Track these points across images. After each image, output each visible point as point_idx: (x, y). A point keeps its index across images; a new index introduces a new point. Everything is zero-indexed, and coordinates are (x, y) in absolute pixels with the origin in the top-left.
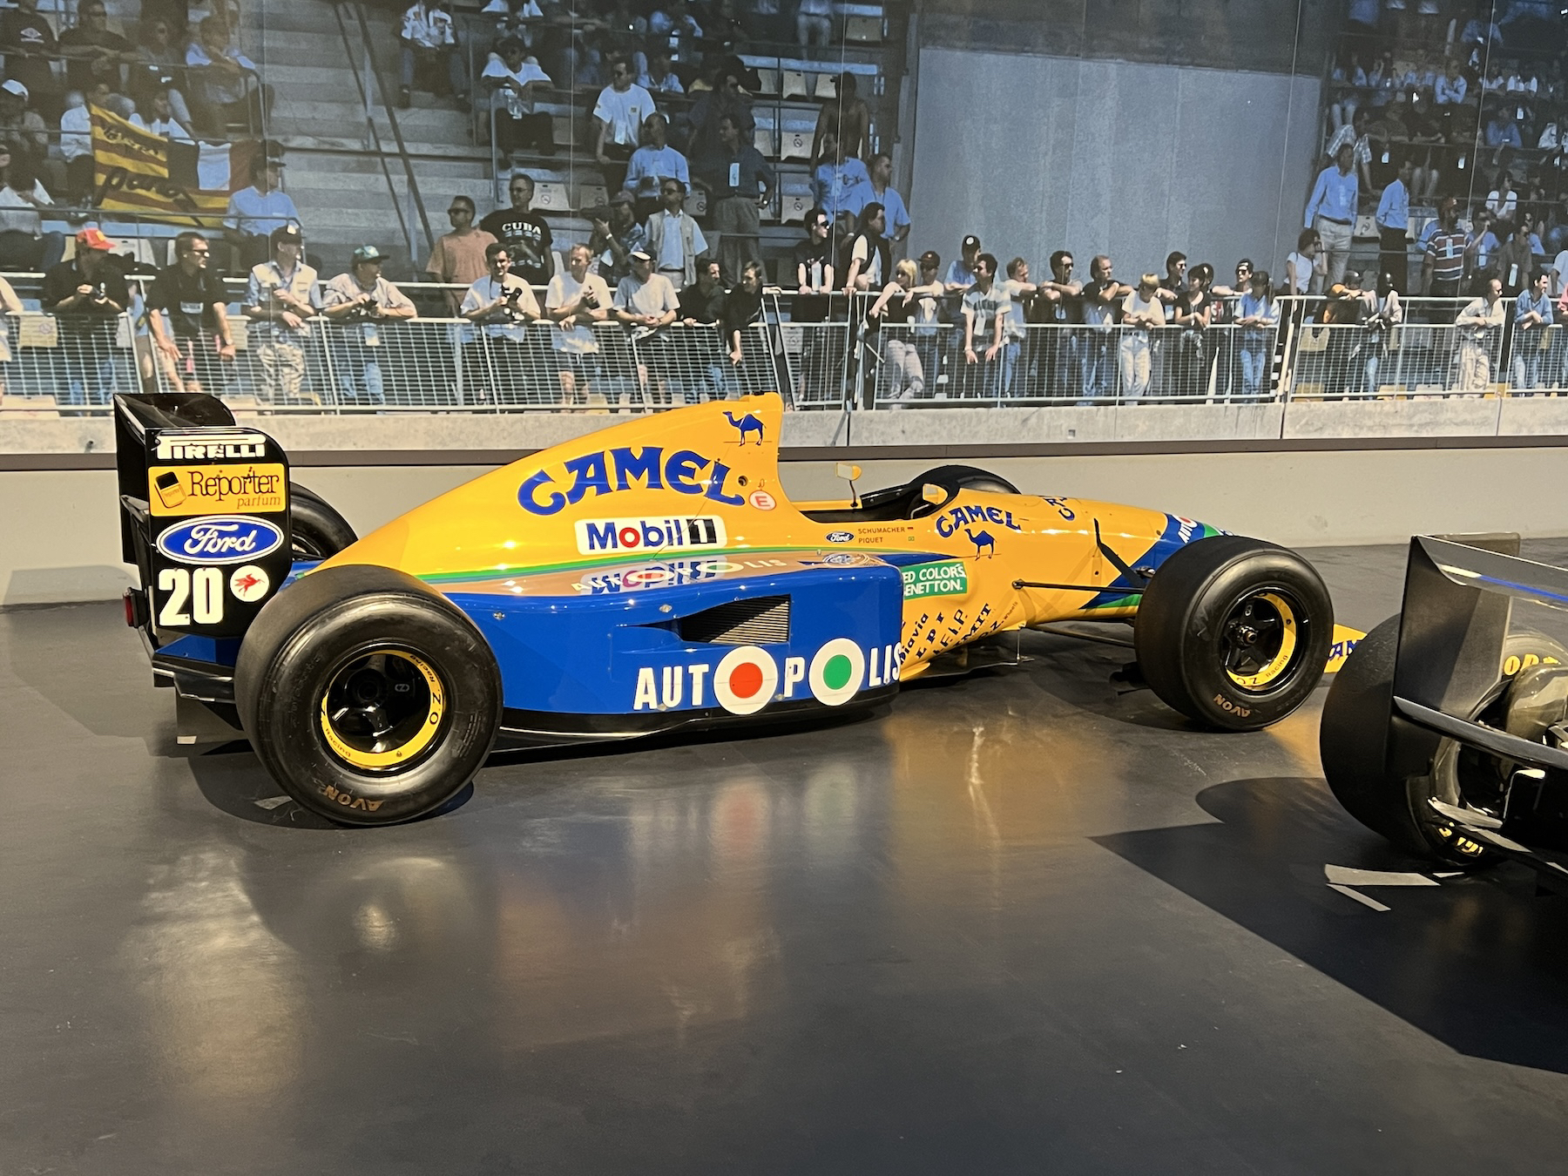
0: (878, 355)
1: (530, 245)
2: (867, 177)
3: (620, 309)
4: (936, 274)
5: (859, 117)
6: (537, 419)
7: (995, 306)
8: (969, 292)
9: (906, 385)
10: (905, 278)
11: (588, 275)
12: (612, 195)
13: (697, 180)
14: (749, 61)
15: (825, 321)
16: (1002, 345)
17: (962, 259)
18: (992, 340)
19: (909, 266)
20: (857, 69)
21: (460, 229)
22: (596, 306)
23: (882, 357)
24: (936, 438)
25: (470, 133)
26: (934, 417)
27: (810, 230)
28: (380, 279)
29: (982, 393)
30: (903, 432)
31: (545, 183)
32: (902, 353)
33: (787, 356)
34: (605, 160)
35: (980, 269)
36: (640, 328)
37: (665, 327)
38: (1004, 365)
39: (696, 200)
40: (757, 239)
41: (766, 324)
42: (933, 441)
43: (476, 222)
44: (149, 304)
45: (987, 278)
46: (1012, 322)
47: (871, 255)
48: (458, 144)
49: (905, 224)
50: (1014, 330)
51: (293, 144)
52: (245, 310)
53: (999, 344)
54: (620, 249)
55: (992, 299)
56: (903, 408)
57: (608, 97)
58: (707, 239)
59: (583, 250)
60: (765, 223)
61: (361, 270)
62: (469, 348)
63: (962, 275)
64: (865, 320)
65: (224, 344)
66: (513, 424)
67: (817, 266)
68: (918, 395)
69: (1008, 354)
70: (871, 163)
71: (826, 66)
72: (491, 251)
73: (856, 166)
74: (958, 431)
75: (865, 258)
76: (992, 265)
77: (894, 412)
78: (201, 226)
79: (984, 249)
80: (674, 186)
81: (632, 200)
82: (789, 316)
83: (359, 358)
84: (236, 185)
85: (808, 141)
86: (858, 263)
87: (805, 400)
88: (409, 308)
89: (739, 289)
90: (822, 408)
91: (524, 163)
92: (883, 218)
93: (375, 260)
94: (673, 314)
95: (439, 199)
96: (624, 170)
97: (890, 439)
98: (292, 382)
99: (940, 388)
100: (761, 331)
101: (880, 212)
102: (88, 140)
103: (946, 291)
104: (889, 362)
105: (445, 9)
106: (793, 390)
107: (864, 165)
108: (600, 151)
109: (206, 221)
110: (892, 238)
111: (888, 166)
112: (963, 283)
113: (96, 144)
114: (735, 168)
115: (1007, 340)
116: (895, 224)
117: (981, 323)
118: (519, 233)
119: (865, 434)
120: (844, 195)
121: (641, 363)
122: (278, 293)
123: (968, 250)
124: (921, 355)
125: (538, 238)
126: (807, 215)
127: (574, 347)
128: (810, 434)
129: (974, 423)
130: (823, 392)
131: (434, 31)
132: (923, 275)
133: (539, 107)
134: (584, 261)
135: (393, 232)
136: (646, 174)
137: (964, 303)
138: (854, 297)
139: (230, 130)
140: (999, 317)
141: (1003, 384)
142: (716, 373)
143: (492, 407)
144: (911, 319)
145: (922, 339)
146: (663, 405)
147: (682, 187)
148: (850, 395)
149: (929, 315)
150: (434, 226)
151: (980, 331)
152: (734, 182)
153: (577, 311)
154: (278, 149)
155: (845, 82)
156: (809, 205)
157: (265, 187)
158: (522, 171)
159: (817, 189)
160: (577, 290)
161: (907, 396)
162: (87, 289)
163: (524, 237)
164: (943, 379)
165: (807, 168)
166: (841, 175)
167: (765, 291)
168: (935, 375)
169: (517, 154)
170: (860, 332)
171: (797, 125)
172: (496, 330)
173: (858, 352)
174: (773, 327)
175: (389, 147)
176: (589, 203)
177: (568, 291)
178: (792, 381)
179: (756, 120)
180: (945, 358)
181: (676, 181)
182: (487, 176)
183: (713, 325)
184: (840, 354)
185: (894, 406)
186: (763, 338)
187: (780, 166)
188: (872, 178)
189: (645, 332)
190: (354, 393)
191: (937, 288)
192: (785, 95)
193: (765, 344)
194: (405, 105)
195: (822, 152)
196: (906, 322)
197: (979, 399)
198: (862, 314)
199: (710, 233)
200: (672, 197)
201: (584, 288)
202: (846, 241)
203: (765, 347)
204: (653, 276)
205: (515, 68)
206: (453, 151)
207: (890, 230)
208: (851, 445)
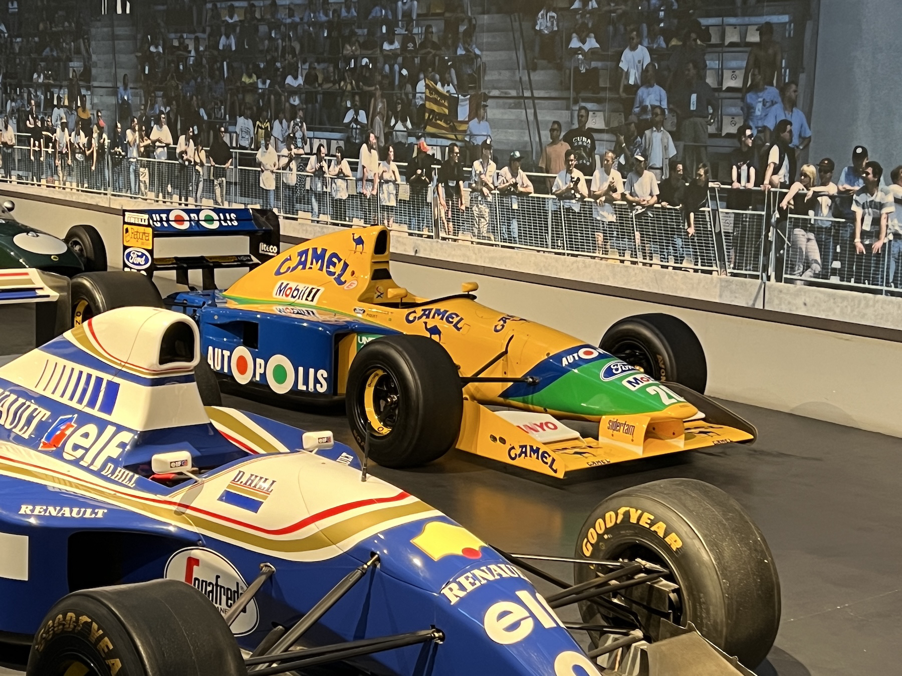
0: (786, 239)
1: (585, 151)
2: (779, 100)
3: (627, 193)
4: (831, 177)
5: (775, 54)
6: (584, 262)
7: (881, 206)
8: (859, 193)
9: (807, 266)
10: (807, 179)
11: (612, 170)
12: (626, 118)
13: (671, 106)
14: (704, 22)
15: (749, 210)
16: (886, 241)
17: (852, 165)
18: (877, 235)
19: (810, 170)
20: (775, 19)
21: (555, 141)
22: (615, 191)
23: (789, 241)
24: (830, 314)
25: (561, 83)
26: (829, 295)
27: (740, 141)
28: (520, 171)
29: (869, 281)
30: (805, 304)
31: (594, 111)
32: (805, 240)
33: (723, 234)
34: (624, 95)
35: (868, 174)
36: (637, 207)
37: (650, 207)
38: (889, 258)
39: (671, 120)
40: (706, 147)
41: (710, 209)
42: (827, 315)
43: (561, 137)
44: (439, 181)
45: (873, 182)
46: (896, 221)
47: (781, 160)
48: (556, 90)
49: (808, 136)
50: (897, 228)
51: (491, 94)
52: (470, 186)
53: (884, 240)
54: (629, 153)
55: (877, 200)
56: (805, 285)
57: (627, 54)
58: (676, 146)
59: (610, 154)
60: (711, 136)
61: (513, 164)
62: (555, 213)
63: (852, 177)
64: (777, 211)
65: (462, 204)
66: (573, 263)
67: (745, 167)
68: (816, 276)
69: (892, 249)
70: (783, 89)
71: (754, 20)
72: (568, 154)
73: (771, 92)
74: (849, 309)
75: (777, 162)
76: (878, 171)
77: (798, 287)
78: (457, 140)
79: (871, 157)
80: (658, 111)
81: (636, 121)
82: (725, 204)
83: (508, 214)
84: (471, 118)
85: (740, 74)
86: (772, 166)
87: (734, 268)
88: (531, 188)
89: (694, 183)
90: (745, 276)
91: (586, 100)
92: (791, 131)
93: (519, 159)
94: (655, 198)
95: (547, 122)
96: (633, 101)
97: (794, 308)
98: (484, 226)
99: (834, 272)
100: (707, 214)
101: (789, 127)
102: (424, 96)
103: (839, 192)
104: (794, 246)
105: (554, 11)
106: (726, 260)
107: (777, 91)
108: (621, 90)
109: (460, 137)
110: (798, 147)
111: (795, 91)
112: (853, 185)
113: (427, 98)
114: (694, 97)
115: (891, 237)
116: (800, 136)
117: (868, 220)
118: (580, 143)
119: (776, 301)
120: (764, 114)
121: (637, 231)
122: (483, 176)
123: (858, 158)
124: (819, 242)
125: (589, 146)
126: (739, 130)
127: (604, 217)
128: (737, 295)
129: (862, 305)
130: (746, 264)
131: (549, 24)
132: (821, 177)
133: (594, 64)
134: (610, 162)
135: (526, 143)
136: (644, 104)
137: (854, 202)
138: (769, 192)
139: (471, 88)
140: (884, 217)
141: (888, 275)
142: (679, 242)
143: (563, 251)
144: (811, 213)
145: (820, 228)
146: (648, 261)
147: (663, 110)
148: (765, 269)
149: (825, 211)
150: (543, 139)
151: (867, 227)
152: (693, 107)
153: (606, 193)
154: (486, 97)
155: (766, 30)
156: (740, 122)
157: (481, 119)
158: (583, 104)
159: (746, 109)
160: (606, 180)
161: (808, 276)
162: (419, 172)
163: (582, 146)
164: (837, 264)
165: (739, 95)
166: (761, 100)
167: (711, 185)
168: (830, 261)
169: (583, 94)
170: (773, 220)
171: (734, 64)
172: (567, 204)
173: (772, 236)
174: (715, 211)
175: (527, 94)
176: (615, 124)
177: (602, 181)
178: (726, 253)
179: (708, 62)
180: (838, 247)
181: (660, 107)
182: (568, 108)
183: (678, 207)
184: (759, 236)
185: (798, 282)
186: (708, 220)
187: (723, 95)
188: (783, 101)
189: (640, 210)
190: (506, 236)
191: (832, 189)
192: (726, 43)
193: (709, 223)
194: (535, 68)
195: (749, 83)
196: (807, 214)
197: (867, 286)
198: (774, 206)
199: (678, 143)
200: (658, 119)
201: (610, 179)
202: (764, 149)
203: (709, 226)
204: (645, 172)
205: (584, 42)
206: (554, 94)
207: (796, 141)
208: (766, 308)
